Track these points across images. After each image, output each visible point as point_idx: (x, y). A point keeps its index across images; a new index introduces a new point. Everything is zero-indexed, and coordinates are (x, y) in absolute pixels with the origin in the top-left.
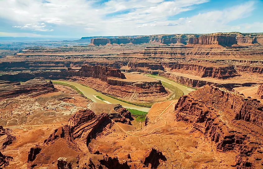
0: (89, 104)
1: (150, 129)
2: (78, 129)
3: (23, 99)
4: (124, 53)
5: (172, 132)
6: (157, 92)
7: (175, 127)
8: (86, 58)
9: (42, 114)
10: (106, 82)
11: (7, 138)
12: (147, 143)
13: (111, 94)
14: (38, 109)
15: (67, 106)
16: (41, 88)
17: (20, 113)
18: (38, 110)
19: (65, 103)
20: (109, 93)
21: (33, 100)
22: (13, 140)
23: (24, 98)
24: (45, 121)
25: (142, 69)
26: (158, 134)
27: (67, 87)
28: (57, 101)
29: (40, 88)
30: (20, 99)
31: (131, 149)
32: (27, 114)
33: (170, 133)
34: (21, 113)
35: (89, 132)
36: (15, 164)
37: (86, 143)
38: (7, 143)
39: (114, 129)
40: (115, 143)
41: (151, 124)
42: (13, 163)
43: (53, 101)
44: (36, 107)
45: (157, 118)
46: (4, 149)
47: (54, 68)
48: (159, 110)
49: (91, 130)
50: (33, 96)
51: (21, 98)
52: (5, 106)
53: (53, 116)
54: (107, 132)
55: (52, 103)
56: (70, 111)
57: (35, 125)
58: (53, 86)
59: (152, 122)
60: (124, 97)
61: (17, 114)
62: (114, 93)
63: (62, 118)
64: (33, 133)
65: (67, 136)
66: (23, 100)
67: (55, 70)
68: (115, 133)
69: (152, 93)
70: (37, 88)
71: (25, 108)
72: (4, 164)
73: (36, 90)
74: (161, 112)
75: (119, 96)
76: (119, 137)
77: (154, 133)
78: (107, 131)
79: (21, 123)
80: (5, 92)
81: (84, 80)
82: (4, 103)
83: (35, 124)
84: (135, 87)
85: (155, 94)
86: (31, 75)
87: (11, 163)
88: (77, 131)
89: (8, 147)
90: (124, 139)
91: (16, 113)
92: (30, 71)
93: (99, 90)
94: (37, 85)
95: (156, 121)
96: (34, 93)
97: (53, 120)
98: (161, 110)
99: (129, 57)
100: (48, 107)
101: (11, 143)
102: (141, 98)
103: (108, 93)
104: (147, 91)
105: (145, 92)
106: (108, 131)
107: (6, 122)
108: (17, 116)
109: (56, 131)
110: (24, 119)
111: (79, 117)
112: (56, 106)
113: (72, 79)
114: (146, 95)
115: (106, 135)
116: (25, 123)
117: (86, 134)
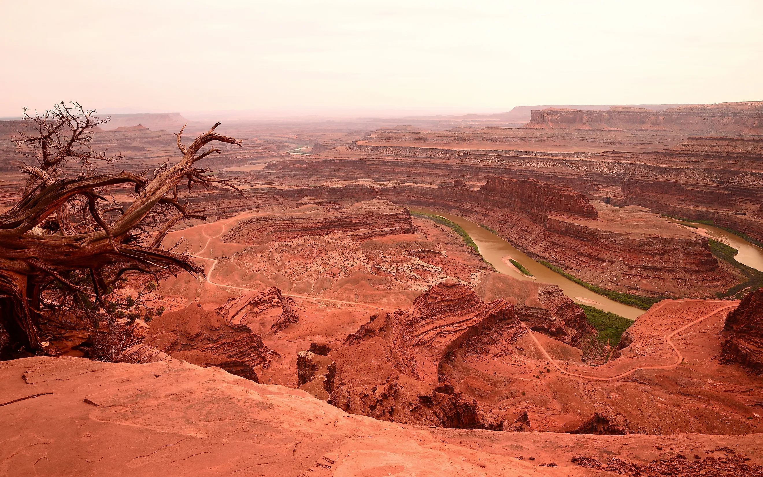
0: (478, 274)
1: (623, 367)
2: (427, 328)
3: (335, 241)
4: (614, 152)
5: (691, 390)
6: (687, 271)
7: (706, 376)
8: (507, 159)
9: (364, 278)
10: (543, 225)
11: (282, 314)
12: (599, 400)
13: (551, 258)
14: (359, 266)
15: (423, 270)
16: (382, 222)
17: (321, 270)
18: (358, 269)
19: (420, 262)
20: (546, 254)
21: (354, 245)
22: (292, 321)
23: (339, 239)
24: (365, 297)
25: (663, 199)
26: (641, 386)
27: (443, 227)
28: (404, 255)
29: (380, 222)
30: (330, 241)
31: (549, 406)
32: (335, 275)
33: (683, 390)
34: (324, 269)
35: (453, 339)
36: (282, 370)
37: (437, 363)
38: (279, 326)
39: (520, 347)
40: (511, 381)
41: (632, 355)
42: (279, 367)
43: (395, 253)
44: (357, 261)
45: (656, 342)
46: (271, 335)
47: (426, 179)
48: (672, 320)
49: (459, 334)
50: (357, 238)
51: (332, 239)
52: (299, 250)
53: (386, 287)
54: (500, 351)
55: (392, 259)
56: (427, 284)
57: (344, 300)
58: (408, 221)
59: (639, 349)
60: (583, 270)
61: (315, 270)
62: (557, 256)
63: (402, 297)
64: (334, 315)
65: (395, 335)
66: (334, 244)
67: (426, 183)
68: (520, 358)
69: (670, 271)
70: (372, 221)
71: (334, 260)
72: (262, 364)
73: (369, 225)
74: (675, 327)
75: (571, 266)
76: (526, 369)
77: (632, 380)
78: (500, 347)
79: (318, 293)
80: (308, 221)
81: (490, 213)
82: (300, 245)
83: (344, 297)
84: (620, 247)
85: (682, 274)
86: (372, 190)
87: (275, 365)
88: (423, 330)
89: (280, 334)
90: (538, 377)
91: (315, 268)
92: (370, 183)
93: (521, 245)
94: (376, 215)
95: (648, 350)
96: (363, 231)
97: (382, 296)
98: (677, 321)
99: (630, 164)
100: (381, 266)
101: (286, 327)
102: (634, 282)
103: (542, 255)
104: (655, 264)
105: (650, 264)
106: (504, 349)
107: (291, 284)
108: (315, 276)
109: (373, 318)
110: (326, 284)
111: (436, 298)
112: (398, 266)
113: (460, 209)
114: (650, 273)
115: (496, 356)
116: (324, 293)
117: (443, 343)
